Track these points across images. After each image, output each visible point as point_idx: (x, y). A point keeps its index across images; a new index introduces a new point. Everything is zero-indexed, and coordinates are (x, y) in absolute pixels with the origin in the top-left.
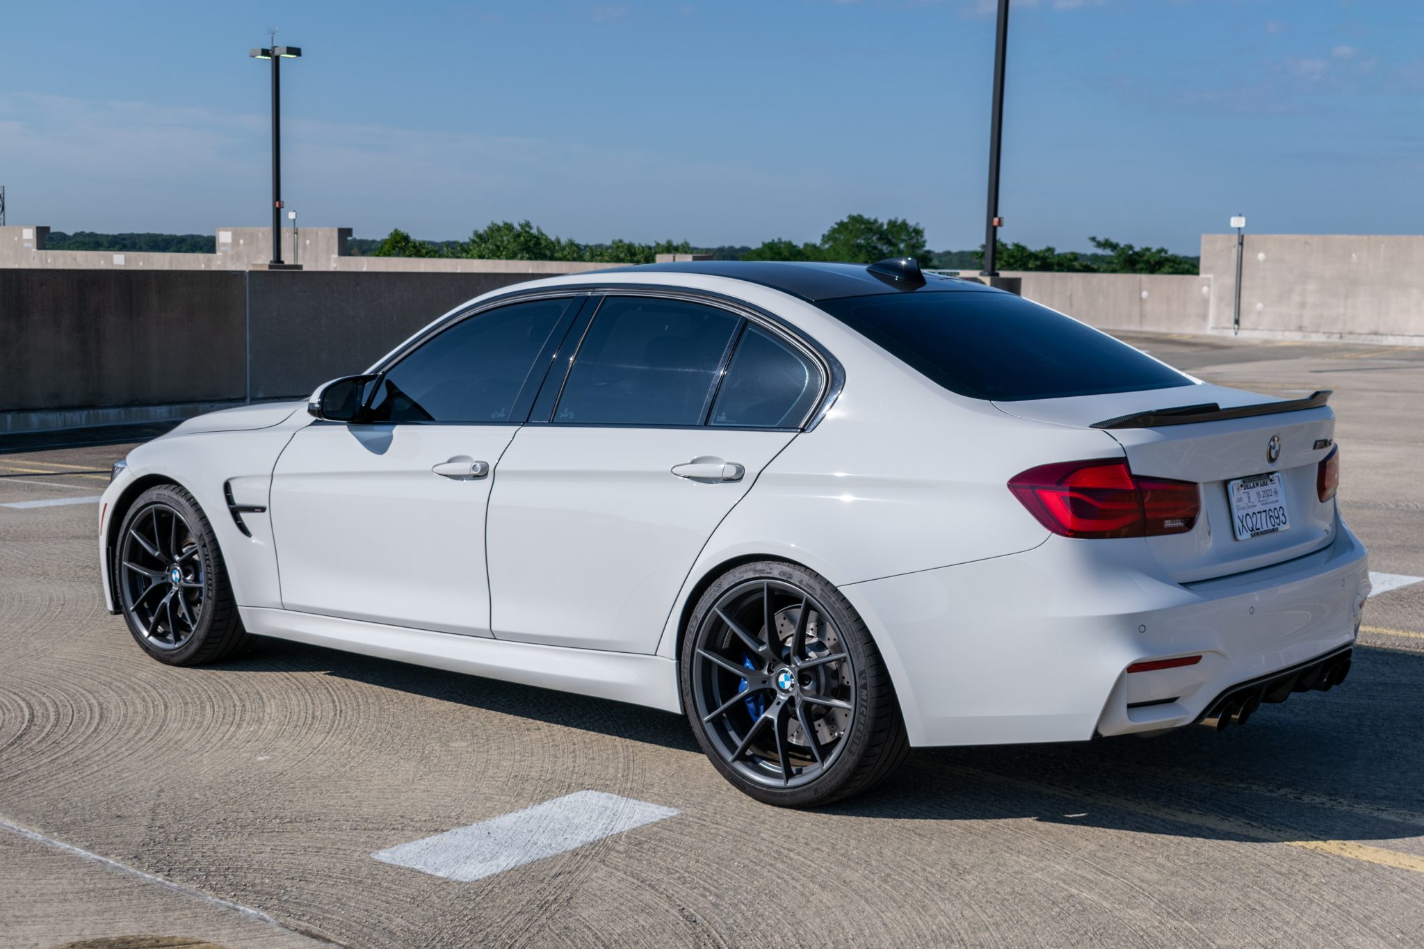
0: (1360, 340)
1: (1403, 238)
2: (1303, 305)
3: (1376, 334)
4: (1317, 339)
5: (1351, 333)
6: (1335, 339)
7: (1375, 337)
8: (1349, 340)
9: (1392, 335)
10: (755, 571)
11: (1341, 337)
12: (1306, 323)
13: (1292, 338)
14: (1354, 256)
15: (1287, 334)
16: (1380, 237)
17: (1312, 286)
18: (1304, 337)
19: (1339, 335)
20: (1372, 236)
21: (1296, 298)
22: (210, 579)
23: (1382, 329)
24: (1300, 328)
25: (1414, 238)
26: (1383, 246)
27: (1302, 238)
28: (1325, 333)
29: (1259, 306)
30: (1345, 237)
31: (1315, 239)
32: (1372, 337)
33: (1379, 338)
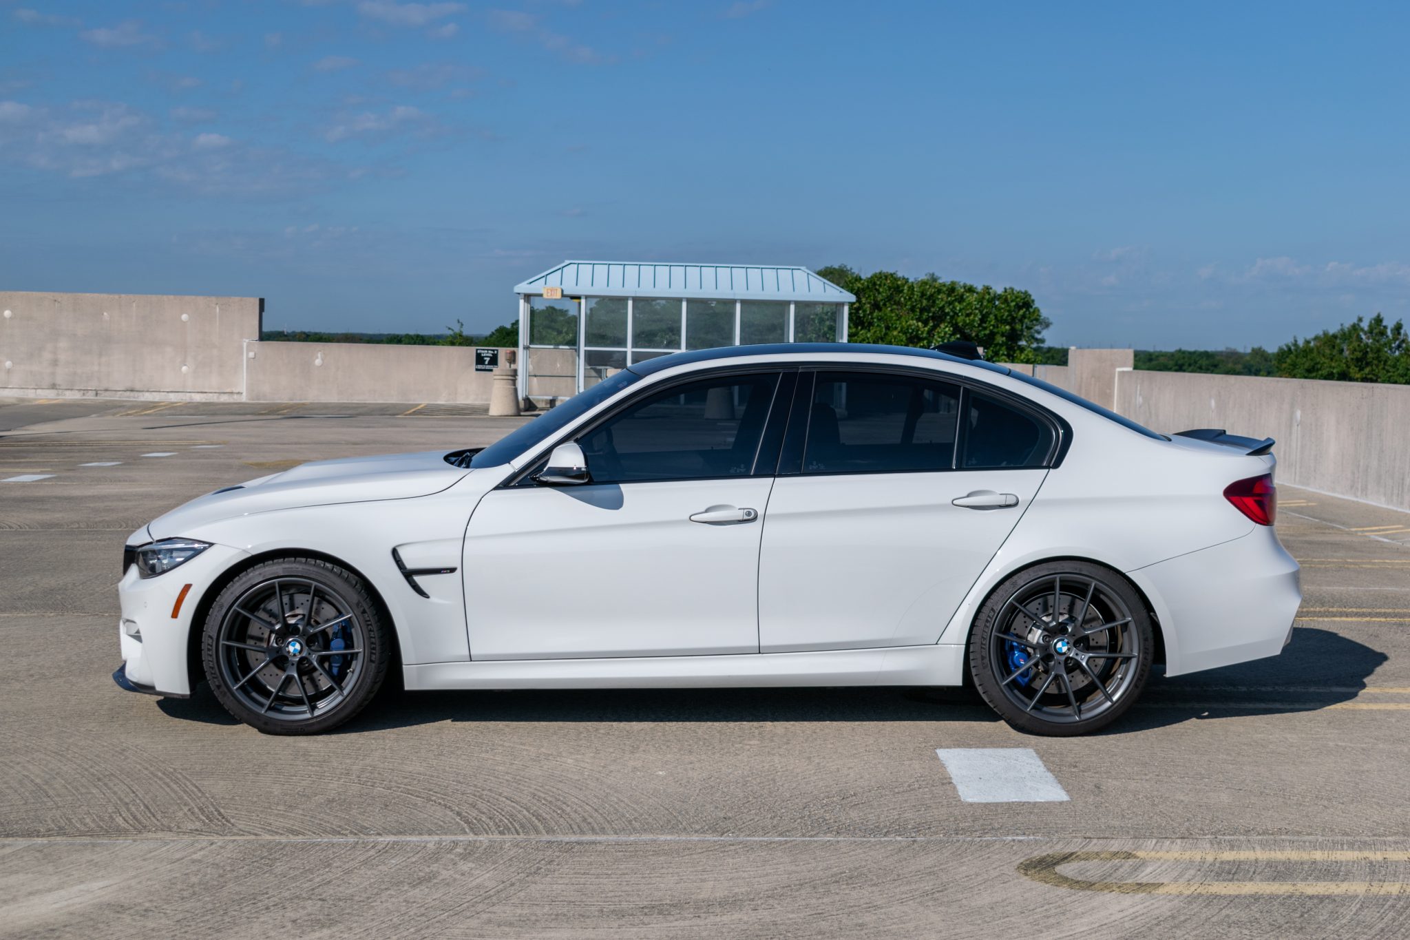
0: (117, 397)
1: (154, 298)
2: (55, 363)
3: (132, 391)
4: (71, 396)
5: (106, 390)
6: (90, 396)
7: (132, 394)
8: (105, 397)
9: (148, 391)
10: (1048, 569)
11: (97, 394)
12: (59, 380)
13: (45, 396)
14: (105, 314)
15: (39, 391)
16: (131, 296)
17: (63, 344)
18: (58, 395)
19: (94, 392)
20: (123, 296)
21: (47, 356)
22: (372, 643)
23: (138, 387)
24: (53, 386)
25: (165, 297)
26: (134, 305)
27: (50, 295)
28: (80, 390)
29: (8, 364)
30: (96, 295)
31: (65, 298)
32: (128, 393)
33: (136, 394)
